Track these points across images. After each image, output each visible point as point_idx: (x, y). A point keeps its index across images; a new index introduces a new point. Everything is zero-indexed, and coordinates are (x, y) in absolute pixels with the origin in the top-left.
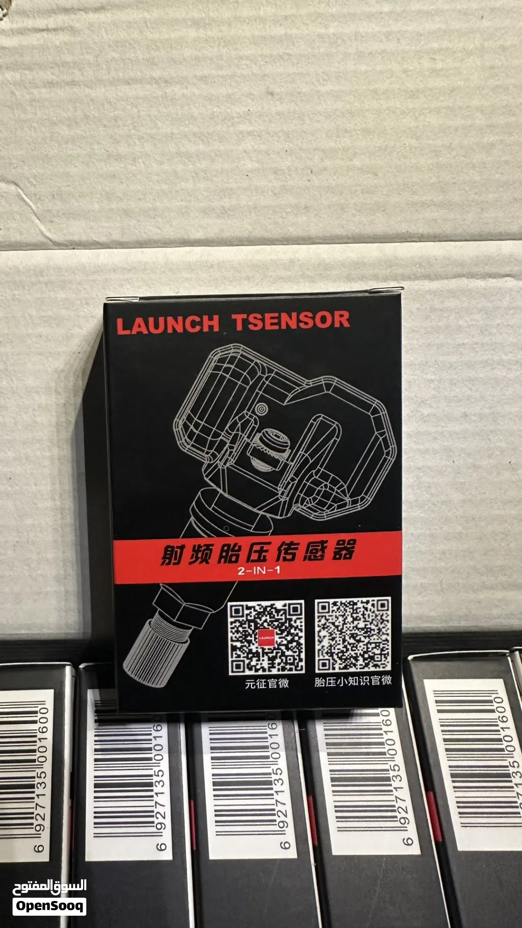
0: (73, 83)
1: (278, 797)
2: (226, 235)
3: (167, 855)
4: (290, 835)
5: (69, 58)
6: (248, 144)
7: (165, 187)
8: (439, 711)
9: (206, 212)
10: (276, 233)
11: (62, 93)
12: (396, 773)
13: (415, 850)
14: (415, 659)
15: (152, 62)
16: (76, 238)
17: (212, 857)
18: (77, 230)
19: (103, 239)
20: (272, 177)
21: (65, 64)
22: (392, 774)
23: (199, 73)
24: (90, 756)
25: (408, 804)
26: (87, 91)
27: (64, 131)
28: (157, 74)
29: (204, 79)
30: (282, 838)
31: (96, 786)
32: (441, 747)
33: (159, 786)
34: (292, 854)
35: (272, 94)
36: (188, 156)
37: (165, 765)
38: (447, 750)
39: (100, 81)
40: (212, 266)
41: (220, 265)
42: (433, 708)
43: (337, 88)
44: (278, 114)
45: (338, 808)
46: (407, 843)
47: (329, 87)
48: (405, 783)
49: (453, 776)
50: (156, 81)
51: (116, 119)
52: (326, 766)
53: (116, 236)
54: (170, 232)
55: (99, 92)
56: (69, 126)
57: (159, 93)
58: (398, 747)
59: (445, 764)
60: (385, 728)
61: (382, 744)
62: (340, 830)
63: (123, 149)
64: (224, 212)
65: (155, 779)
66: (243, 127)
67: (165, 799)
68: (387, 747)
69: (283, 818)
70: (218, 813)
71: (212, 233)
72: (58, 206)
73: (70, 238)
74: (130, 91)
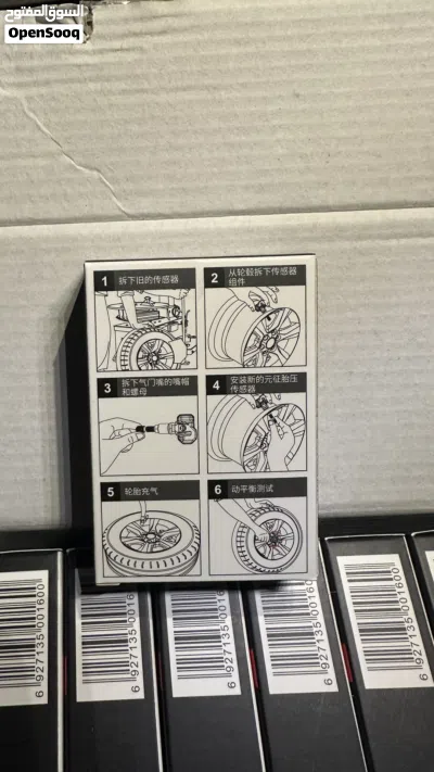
0: (143, 91)
1: (226, 648)
2: (263, 206)
3: (140, 695)
4: (235, 677)
5: (138, 71)
6: (280, 135)
7: (215, 170)
8: (350, 581)
9: (246, 188)
10: (301, 203)
11: (133, 99)
12: (318, 629)
13: (334, 688)
14: (329, 540)
15: (204, 73)
16: (146, 211)
17: (174, 696)
18: (146, 205)
19: (167, 211)
20: (299, 160)
21: (137, 76)
22: (315, 629)
23: (241, 81)
24: (78, 621)
25: (328, 653)
26: (154, 96)
27: (135, 128)
28: (207, 82)
29: (244, 85)
30: (229, 680)
31: (83, 643)
32: (351, 609)
33: (133, 642)
34: (237, 691)
35: (298, 96)
36: (232, 145)
37: (137, 626)
38: (356, 611)
39: (163, 89)
40: (252, 231)
41: (259, 230)
42: (344, 578)
43: (348, 89)
44: (303, 111)
45: (273, 658)
46: (328, 682)
47: (342, 90)
48: (325, 637)
49: (361, 631)
50: (207, 88)
51: (176, 118)
52: (263, 625)
53: (178, 209)
54: (219, 205)
55: (163, 98)
56: (139, 124)
57: (209, 97)
58: (319, 608)
59: (354, 621)
60: (309, 594)
61: (307, 606)
62: (275, 674)
63: (181, 141)
64: (261, 189)
65: (129, 636)
66: (275, 122)
67: (138, 652)
68: (311, 609)
69: (229, 664)
70: (179, 661)
71: (252, 205)
72: (130, 186)
73: (141, 211)
74: (187, 96)
